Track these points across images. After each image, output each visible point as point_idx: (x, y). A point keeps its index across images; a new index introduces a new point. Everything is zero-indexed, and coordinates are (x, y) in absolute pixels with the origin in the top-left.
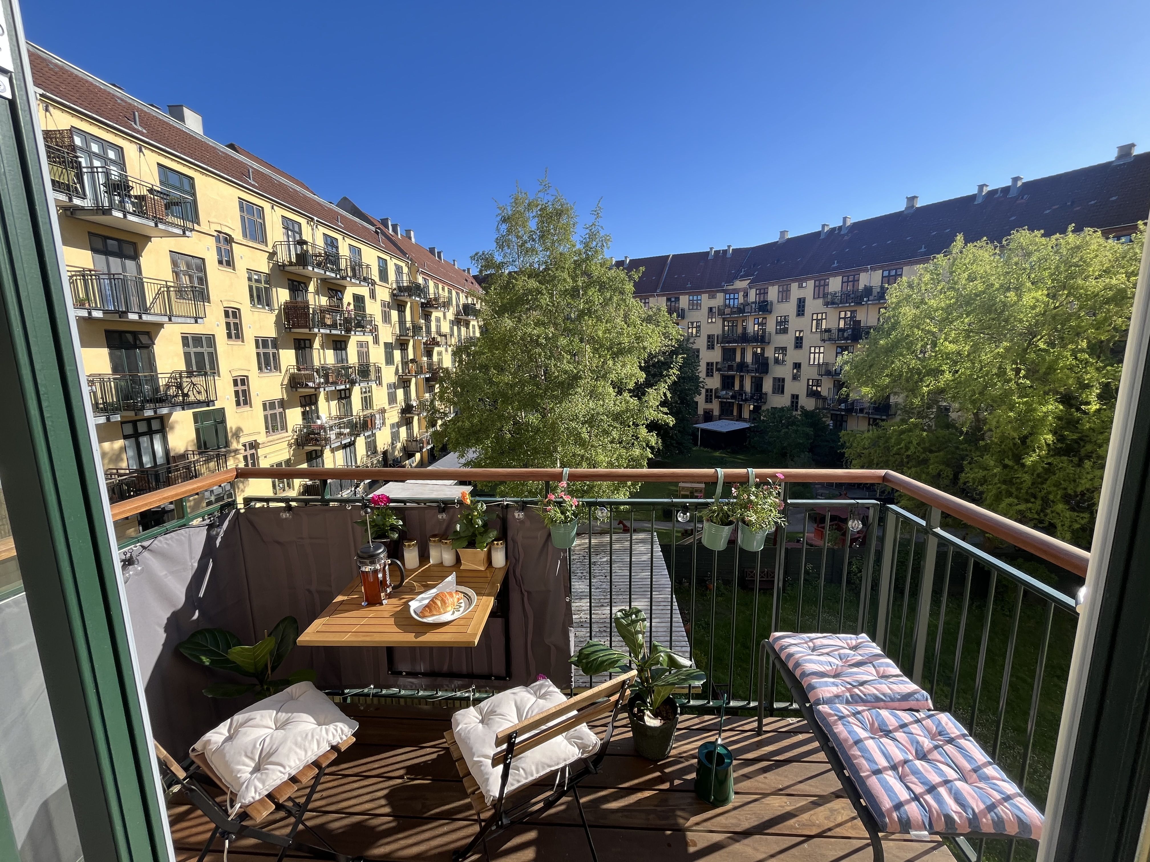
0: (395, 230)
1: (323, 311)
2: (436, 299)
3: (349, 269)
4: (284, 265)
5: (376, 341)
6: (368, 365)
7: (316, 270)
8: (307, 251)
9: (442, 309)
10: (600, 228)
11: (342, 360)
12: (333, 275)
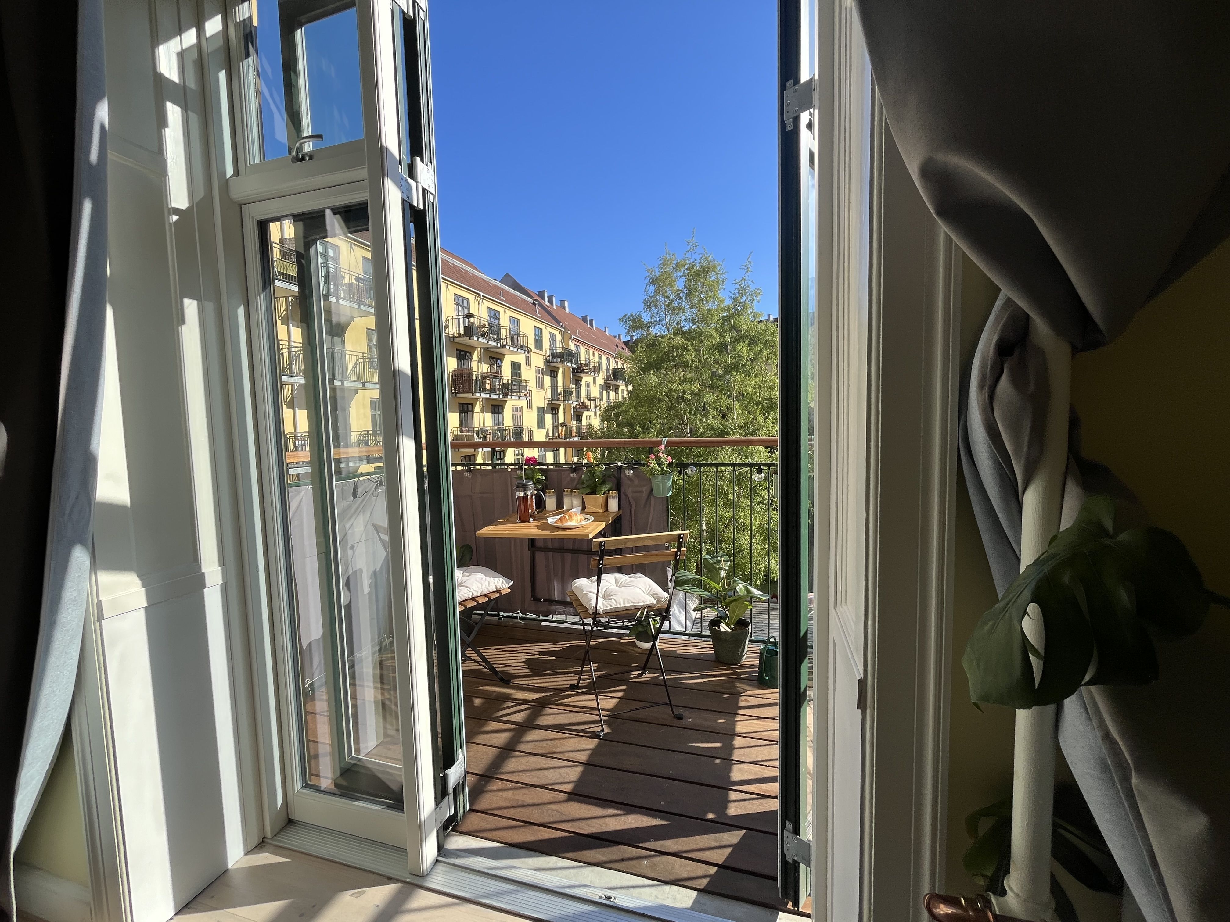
0: (551, 301)
1: (484, 377)
2: (586, 365)
3: (508, 339)
4: (454, 337)
5: (530, 406)
6: (521, 428)
7: (480, 340)
8: (474, 323)
9: (593, 374)
10: (750, 283)
11: (498, 423)
12: (495, 344)
